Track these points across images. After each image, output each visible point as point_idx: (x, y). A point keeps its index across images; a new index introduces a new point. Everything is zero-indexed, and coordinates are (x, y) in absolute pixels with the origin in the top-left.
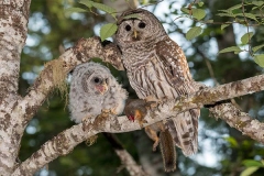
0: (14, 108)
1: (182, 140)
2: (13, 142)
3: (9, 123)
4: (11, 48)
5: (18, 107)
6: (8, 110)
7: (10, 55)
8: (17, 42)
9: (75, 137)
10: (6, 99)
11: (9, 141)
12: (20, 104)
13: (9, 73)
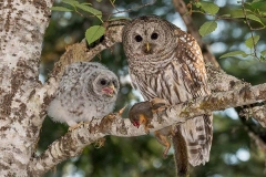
0: (30, 97)
1: (189, 148)
2: (29, 136)
3: (25, 114)
4: (31, 28)
5: (35, 96)
6: (24, 99)
7: (29, 36)
8: (39, 22)
9: (81, 139)
10: (22, 87)
11: (24, 134)
12: (37, 93)
13: (27, 57)
